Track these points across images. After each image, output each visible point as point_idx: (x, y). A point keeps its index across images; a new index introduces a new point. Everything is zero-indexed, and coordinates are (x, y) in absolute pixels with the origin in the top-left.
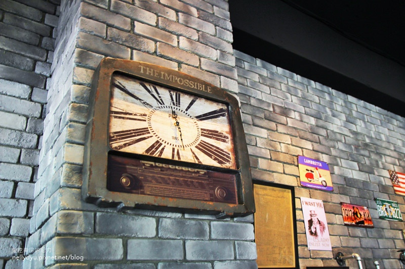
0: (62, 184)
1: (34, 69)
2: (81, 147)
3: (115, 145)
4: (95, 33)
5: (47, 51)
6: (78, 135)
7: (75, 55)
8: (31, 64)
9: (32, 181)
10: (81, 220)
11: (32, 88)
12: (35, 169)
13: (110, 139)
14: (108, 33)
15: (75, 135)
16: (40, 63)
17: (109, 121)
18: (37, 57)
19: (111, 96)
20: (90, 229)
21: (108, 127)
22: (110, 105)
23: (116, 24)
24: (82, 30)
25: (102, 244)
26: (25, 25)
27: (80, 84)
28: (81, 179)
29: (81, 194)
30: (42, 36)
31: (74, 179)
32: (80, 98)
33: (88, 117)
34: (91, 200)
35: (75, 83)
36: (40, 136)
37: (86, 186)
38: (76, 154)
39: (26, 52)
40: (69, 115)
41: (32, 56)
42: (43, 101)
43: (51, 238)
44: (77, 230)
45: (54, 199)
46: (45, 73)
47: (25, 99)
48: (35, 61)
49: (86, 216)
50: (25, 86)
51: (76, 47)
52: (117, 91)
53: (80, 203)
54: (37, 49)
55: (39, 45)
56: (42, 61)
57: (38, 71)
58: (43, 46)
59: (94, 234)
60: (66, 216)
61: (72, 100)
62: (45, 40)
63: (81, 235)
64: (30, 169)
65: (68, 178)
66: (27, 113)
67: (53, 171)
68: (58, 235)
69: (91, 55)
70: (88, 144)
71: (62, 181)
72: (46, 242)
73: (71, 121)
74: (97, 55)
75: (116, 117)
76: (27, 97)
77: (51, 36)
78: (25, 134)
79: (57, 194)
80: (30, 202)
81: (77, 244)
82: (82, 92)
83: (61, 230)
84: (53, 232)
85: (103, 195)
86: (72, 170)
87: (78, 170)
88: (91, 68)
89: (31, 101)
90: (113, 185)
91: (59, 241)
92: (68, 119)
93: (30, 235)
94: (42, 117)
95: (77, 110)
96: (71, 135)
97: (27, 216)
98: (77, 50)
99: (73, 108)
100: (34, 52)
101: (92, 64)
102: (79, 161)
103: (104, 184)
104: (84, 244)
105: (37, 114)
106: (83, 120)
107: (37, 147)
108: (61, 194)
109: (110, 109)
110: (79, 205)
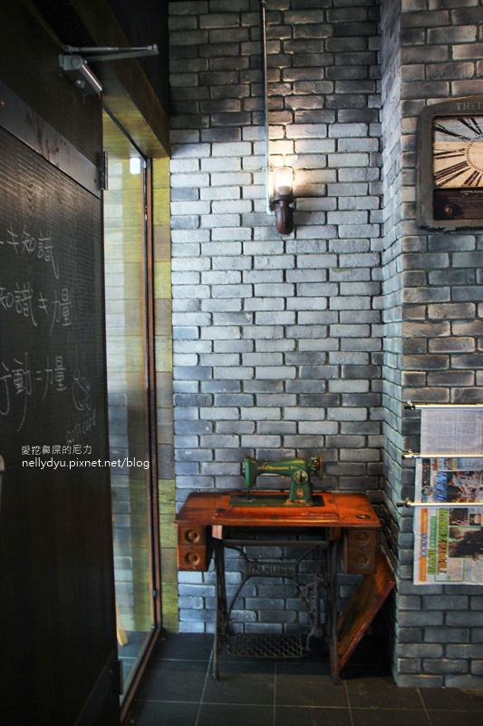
0: (402, 218)
1: (367, 105)
2: (413, 188)
3: (438, 183)
4: (415, 79)
5: (375, 80)
6: (410, 180)
7: (400, 108)
8: (364, 101)
9: (380, 208)
10: (418, 242)
11: (368, 124)
12: (381, 197)
13: (435, 178)
14: (427, 73)
15: (408, 179)
16: (371, 97)
17: (432, 163)
18: (368, 91)
19: (433, 140)
20: (425, 248)
21: (432, 168)
22: (433, 148)
23: (434, 59)
24: (404, 80)
25: (433, 258)
26: (353, 61)
27: (407, 134)
28: (415, 213)
29: (416, 224)
30: (369, 66)
31: (410, 213)
32: (409, 147)
33: (416, 162)
34: (423, 228)
35: (403, 134)
36: (380, 168)
37: (418, 219)
38: (410, 194)
39: (357, 89)
40: (401, 164)
41: (363, 92)
42: (378, 135)
43: (399, 255)
44: (415, 249)
45: (399, 228)
46: (377, 106)
47: (364, 137)
48: (367, 96)
49: (421, 239)
50: (363, 124)
51: (401, 99)
52: (438, 134)
53: (416, 230)
54: (367, 83)
55: (367, 78)
56: (372, 94)
57: (370, 106)
58: (371, 77)
59: (428, 251)
60: (407, 240)
61: (402, 150)
62: (372, 70)
63: (418, 252)
64: (378, 198)
65: (406, 213)
66: (367, 150)
67: (395, 206)
68: (404, 253)
69: (414, 103)
70: (418, 186)
71: (402, 217)
72: (396, 257)
73: (404, 168)
74: (419, 101)
75: (438, 158)
76: (365, 135)
77: (376, 64)
78: (369, 169)
79: (399, 225)
80: (381, 225)
81: (416, 258)
82: (409, 141)
83: (405, 250)
84: (400, 251)
85: (431, 223)
86: (408, 207)
87: (413, 206)
88: (415, 116)
89: (370, 137)
90: (438, 215)
91: (405, 257)
92: (401, 166)
93: (384, 250)
94: (380, 150)
95: (407, 158)
96: (404, 180)
97: (381, 236)
98: (402, 102)
99: (404, 157)
100: (365, 88)
101: (414, 112)
102: (412, 199)
103: (432, 215)
104: (421, 258)
105: (376, 149)
106: (412, 166)
107: (380, 178)
108: (403, 225)
109: (432, 152)
110: (415, 231)
